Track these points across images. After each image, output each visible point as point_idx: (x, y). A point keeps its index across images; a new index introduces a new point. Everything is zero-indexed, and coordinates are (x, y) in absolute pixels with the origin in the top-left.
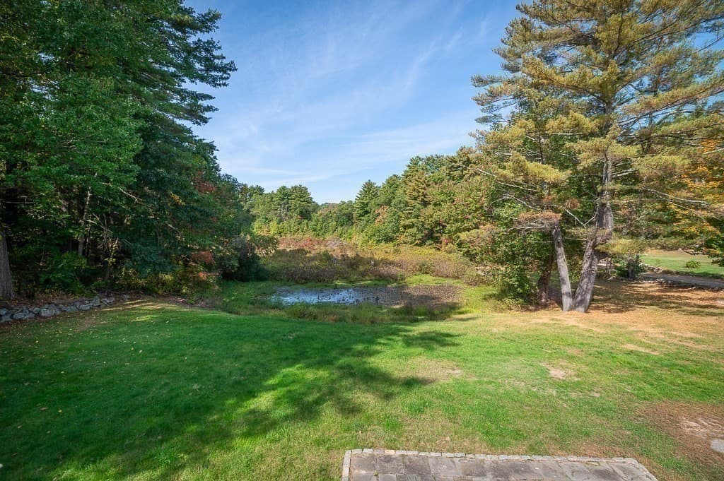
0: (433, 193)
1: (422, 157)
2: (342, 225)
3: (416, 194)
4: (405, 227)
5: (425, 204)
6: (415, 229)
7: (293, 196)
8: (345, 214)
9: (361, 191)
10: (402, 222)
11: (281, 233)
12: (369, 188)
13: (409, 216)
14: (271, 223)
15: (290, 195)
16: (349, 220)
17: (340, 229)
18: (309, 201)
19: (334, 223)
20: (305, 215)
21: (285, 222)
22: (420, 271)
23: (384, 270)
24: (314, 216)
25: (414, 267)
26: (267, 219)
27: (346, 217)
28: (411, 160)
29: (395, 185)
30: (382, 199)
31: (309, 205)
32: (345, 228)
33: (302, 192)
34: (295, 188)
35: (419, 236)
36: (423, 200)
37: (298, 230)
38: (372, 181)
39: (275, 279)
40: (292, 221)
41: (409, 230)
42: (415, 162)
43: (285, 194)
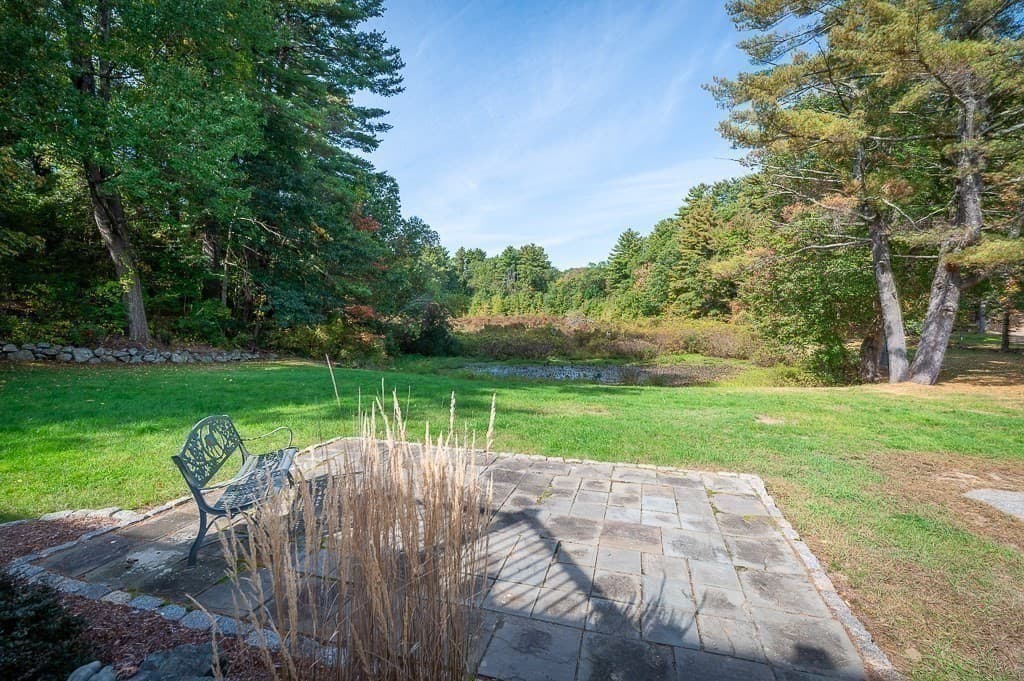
0: (720, 235)
1: (707, 183)
2: (591, 297)
3: (694, 240)
4: (678, 292)
5: (710, 254)
6: (691, 294)
7: (522, 261)
8: (595, 282)
9: (617, 246)
10: (672, 285)
11: (506, 310)
12: (629, 241)
13: (683, 274)
14: (494, 298)
15: (519, 259)
16: (601, 289)
17: (587, 302)
18: (546, 266)
19: (579, 295)
20: (540, 285)
21: (512, 296)
22: (686, 348)
23: (624, 345)
24: (552, 286)
25: (677, 342)
26: (488, 292)
27: (596, 285)
28: (691, 191)
29: (668, 234)
30: (646, 253)
31: (545, 270)
32: (594, 300)
33: (535, 255)
34: (525, 248)
35: (697, 303)
36: (704, 248)
37: (529, 305)
38: (634, 230)
39: (470, 355)
40: (521, 294)
41: (683, 296)
42: (697, 193)
43: (512, 258)
